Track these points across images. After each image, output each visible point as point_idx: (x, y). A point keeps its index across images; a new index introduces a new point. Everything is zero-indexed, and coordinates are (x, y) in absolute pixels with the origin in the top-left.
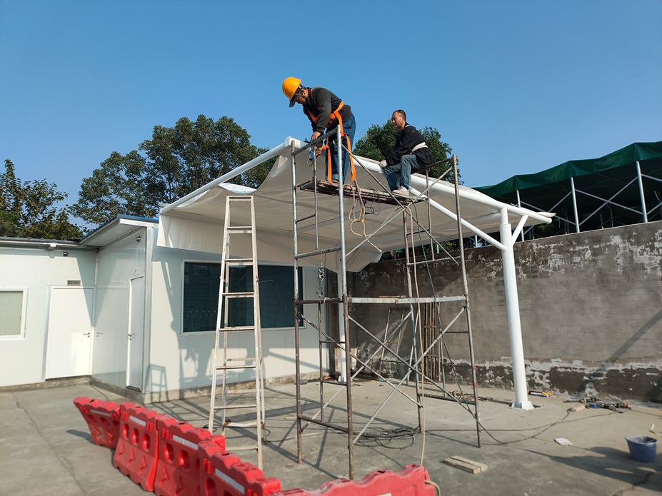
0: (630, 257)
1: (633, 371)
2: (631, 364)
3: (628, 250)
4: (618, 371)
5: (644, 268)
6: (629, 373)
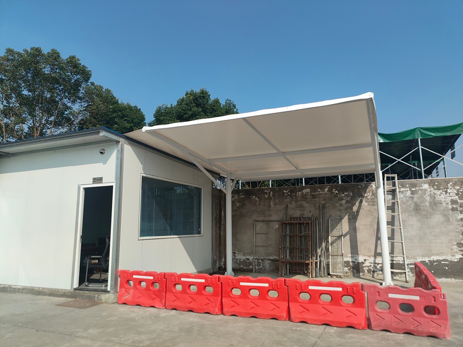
0: (433, 197)
1: (434, 262)
3: (432, 193)
4: (425, 261)
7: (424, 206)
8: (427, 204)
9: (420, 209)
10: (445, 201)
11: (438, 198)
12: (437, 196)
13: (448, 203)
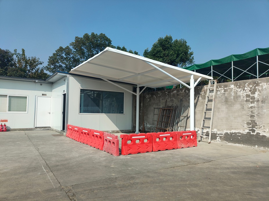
0: (236, 93)
1: (233, 133)
2: (232, 131)
3: (236, 90)
4: (228, 133)
5: (240, 97)
6: (231, 134)
7: (230, 99)
8: (232, 97)
9: (228, 101)
10: (242, 95)
11: (239, 93)
12: (238, 92)
13: (244, 97)
